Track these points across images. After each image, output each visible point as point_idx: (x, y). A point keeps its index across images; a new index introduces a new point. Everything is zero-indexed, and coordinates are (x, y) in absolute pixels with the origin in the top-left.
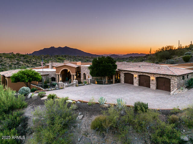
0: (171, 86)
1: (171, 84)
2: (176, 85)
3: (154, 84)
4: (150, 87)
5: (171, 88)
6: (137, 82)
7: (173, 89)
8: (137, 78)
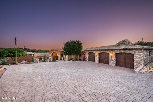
0: (134, 62)
1: (135, 60)
2: (142, 61)
3: (113, 61)
4: (109, 64)
5: (135, 64)
6: (98, 60)
7: (136, 66)
8: (98, 56)
